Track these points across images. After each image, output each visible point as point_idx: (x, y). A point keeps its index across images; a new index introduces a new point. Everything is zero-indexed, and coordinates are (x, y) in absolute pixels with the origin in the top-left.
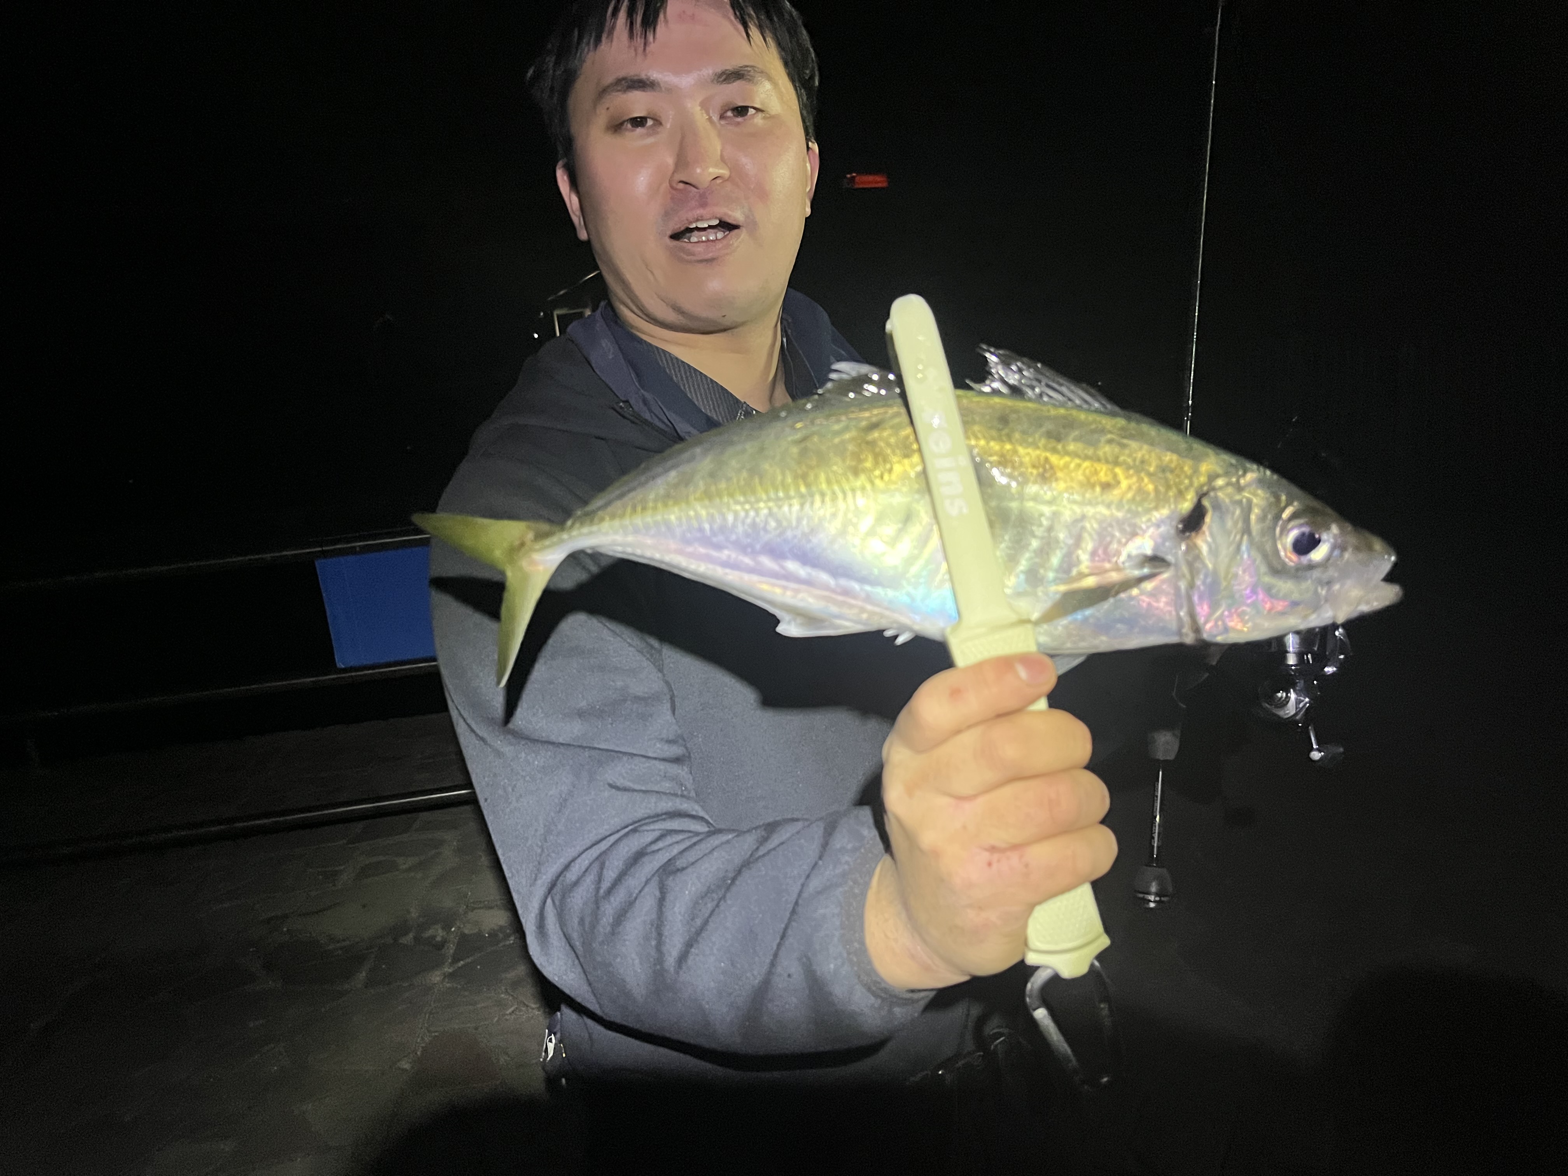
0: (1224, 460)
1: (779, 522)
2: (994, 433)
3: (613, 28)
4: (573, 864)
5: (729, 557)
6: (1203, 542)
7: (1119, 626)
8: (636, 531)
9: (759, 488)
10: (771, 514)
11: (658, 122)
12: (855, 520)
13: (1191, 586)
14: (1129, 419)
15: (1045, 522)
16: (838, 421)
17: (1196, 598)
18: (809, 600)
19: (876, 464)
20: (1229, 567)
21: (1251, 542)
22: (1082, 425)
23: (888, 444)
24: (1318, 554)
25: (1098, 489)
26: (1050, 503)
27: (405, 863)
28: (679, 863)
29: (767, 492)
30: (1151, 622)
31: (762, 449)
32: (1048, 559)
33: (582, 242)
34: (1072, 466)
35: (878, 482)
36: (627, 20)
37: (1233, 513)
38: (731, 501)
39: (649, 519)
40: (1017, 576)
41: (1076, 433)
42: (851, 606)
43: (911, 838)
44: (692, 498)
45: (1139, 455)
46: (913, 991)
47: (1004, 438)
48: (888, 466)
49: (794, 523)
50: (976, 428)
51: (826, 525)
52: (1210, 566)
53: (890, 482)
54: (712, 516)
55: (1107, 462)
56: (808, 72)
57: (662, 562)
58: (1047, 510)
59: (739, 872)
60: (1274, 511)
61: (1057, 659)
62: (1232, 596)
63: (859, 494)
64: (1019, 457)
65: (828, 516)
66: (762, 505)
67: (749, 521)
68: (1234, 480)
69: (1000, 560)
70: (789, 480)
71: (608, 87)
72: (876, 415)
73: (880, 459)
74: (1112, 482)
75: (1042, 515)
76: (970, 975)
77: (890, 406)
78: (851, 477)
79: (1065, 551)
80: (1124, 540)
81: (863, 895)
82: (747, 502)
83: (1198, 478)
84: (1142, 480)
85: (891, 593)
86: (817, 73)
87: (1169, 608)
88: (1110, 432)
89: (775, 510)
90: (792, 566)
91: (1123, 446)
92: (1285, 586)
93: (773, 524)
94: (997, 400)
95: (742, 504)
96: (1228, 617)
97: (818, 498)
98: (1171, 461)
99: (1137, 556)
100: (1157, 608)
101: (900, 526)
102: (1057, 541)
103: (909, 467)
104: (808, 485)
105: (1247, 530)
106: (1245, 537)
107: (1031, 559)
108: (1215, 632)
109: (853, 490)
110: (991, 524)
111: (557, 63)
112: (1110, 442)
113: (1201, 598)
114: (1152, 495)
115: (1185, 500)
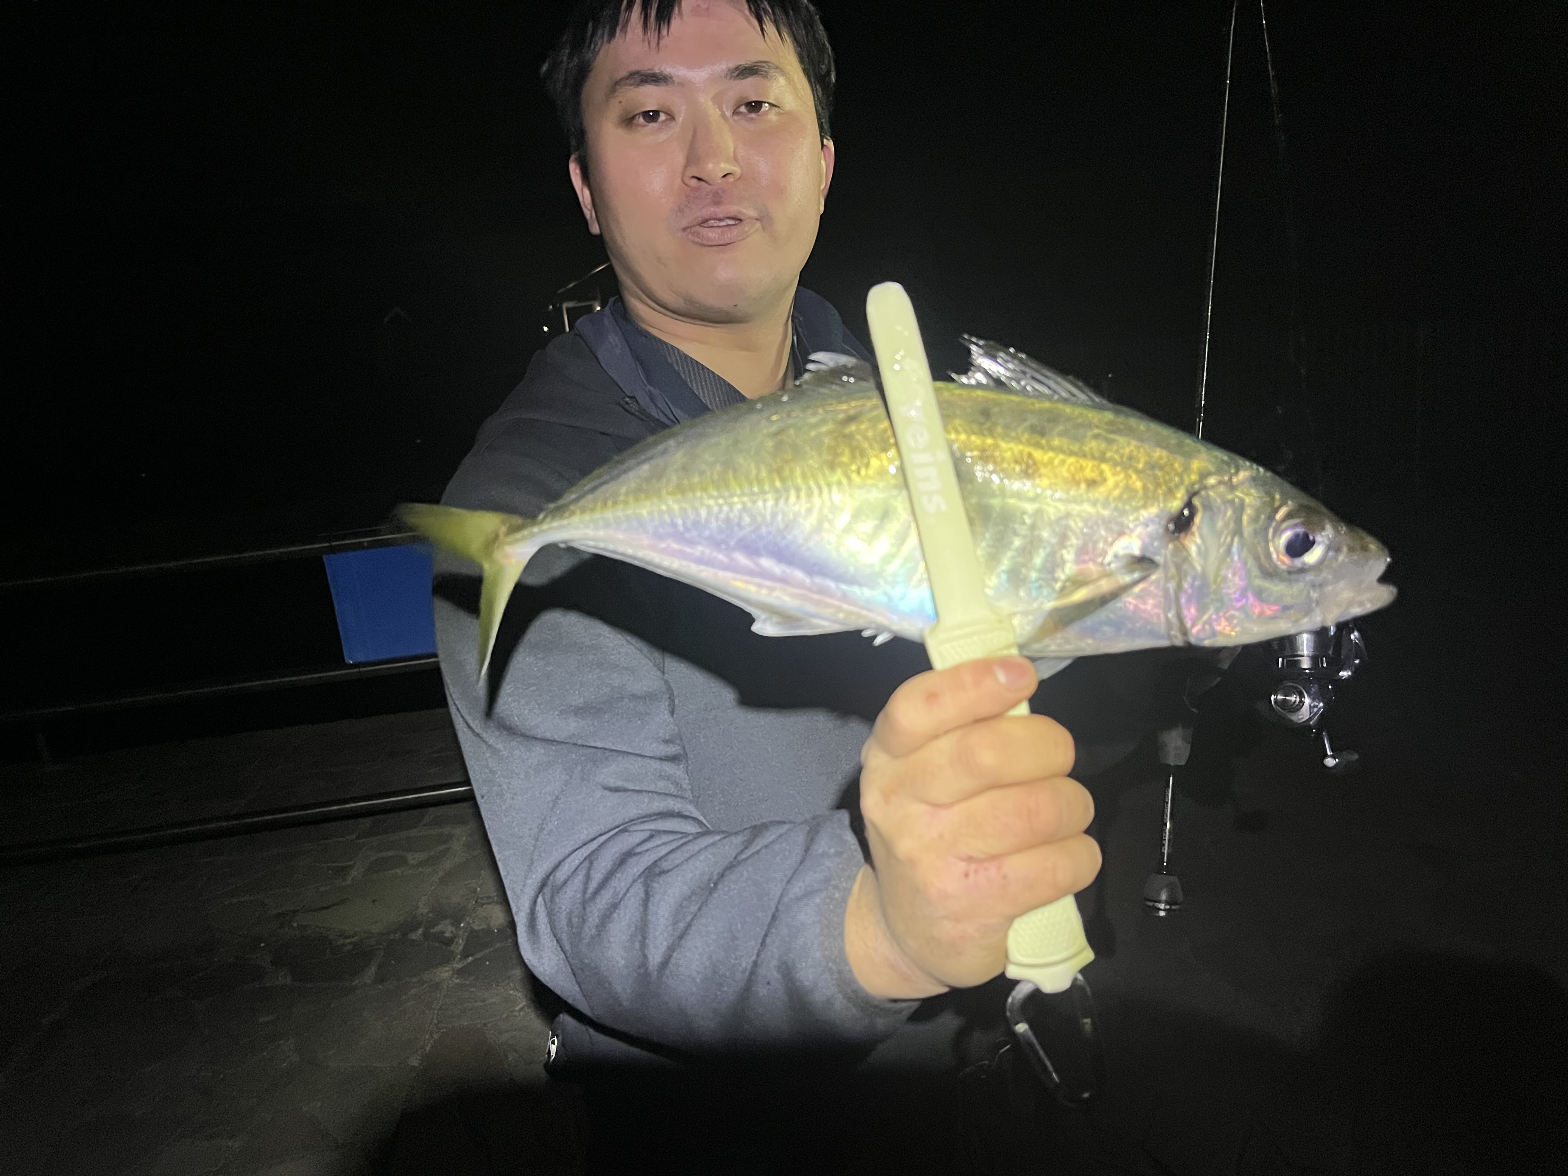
0: (1216, 457)
1: (753, 517)
2: (975, 427)
3: (627, 21)
4: (562, 864)
5: (703, 553)
6: (1193, 543)
7: (1106, 628)
8: (607, 525)
9: (733, 483)
10: (744, 509)
11: (671, 117)
12: (830, 516)
13: (1179, 587)
14: (1117, 412)
15: (1028, 521)
16: (815, 414)
17: (1183, 600)
18: (784, 598)
19: (853, 457)
20: (1219, 569)
21: (1242, 544)
22: (1069, 419)
23: (866, 438)
24: (1312, 557)
25: (1083, 486)
26: (1033, 500)
27: (414, 858)
28: (665, 865)
29: (741, 486)
30: (1138, 625)
31: (736, 443)
32: (1031, 559)
33: (596, 236)
34: (1056, 462)
35: (854, 476)
36: (641, 14)
37: (1225, 514)
38: (705, 496)
39: (620, 514)
40: (999, 576)
41: (1061, 428)
42: (828, 605)
43: (888, 846)
44: (664, 491)
45: (1127, 451)
46: (895, 1001)
47: (986, 433)
48: (865, 461)
49: (768, 518)
50: (957, 422)
51: (801, 520)
52: (1199, 568)
53: (867, 476)
54: (685, 510)
55: (1093, 458)
56: (824, 67)
57: (635, 558)
58: (1030, 507)
59: (722, 876)
60: (1268, 510)
61: (1038, 663)
62: (1221, 601)
63: (835, 489)
64: (1001, 452)
65: (803, 511)
66: (736, 499)
67: (722, 516)
68: (1226, 478)
69: (981, 560)
70: (764, 474)
71: (621, 80)
72: (854, 408)
73: (858, 454)
74: (1098, 478)
75: (1024, 513)
76: (949, 986)
77: (870, 398)
78: (827, 472)
79: (1048, 550)
80: (1110, 539)
81: (844, 901)
82: (720, 496)
83: (1189, 477)
84: (1131, 477)
85: (867, 593)
86: (833, 68)
87: (1156, 611)
88: (1097, 427)
89: (749, 505)
90: (767, 563)
91: (1110, 442)
92: (1276, 588)
93: (747, 519)
94: (979, 393)
95: (716, 498)
96: (1216, 620)
97: (793, 493)
98: (1161, 458)
99: (1125, 556)
100: (1144, 611)
101: (877, 522)
102: (1040, 540)
103: (887, 462)
104: (783, 480)
105: (1238, 531)
106: (1236, 540)
107: (1013, 557)
108: (1202, 636)
109: (829, 486)
110: (971, 522)
111: (570, 57)
112: (1096, 437)
113: (1189, 601)
114: (1141, 493)
115: (1175, 498)
